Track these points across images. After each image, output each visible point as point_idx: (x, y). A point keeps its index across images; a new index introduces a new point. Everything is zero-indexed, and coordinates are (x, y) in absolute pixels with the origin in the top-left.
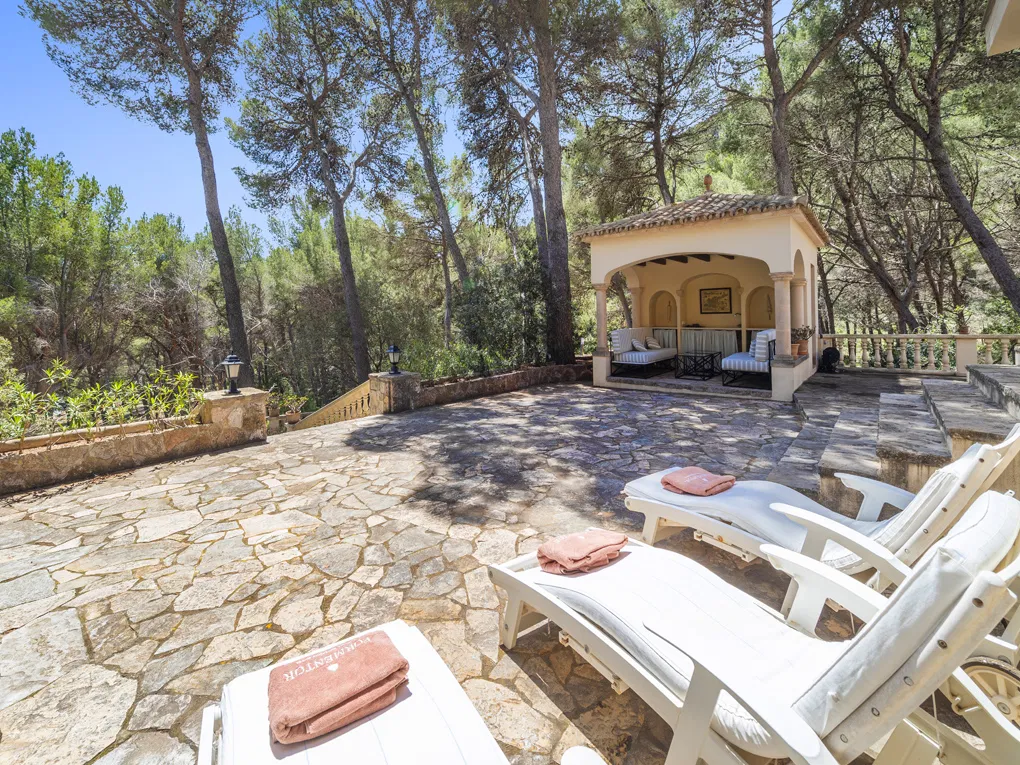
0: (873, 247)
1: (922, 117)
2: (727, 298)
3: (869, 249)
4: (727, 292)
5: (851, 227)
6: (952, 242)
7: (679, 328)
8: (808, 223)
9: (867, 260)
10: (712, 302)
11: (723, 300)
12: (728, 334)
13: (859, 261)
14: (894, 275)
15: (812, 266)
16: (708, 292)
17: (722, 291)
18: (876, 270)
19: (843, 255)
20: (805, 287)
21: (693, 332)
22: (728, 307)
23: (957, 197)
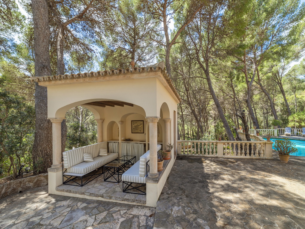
0: (193, 105)
1: (204, 65)
2: (142, 125)
3: (192, 106)
4: (142, 122)
5: (188, 99)
6: (207, 106)
7: (120, 142)
8: (169, 86)
9: (191, 109)
10: (136, 127)
11: (140, 126)
12: (140, 145)
13: (190, 109)
14: (197, 113)
15: (175, 112)
16: (135, 122)
17: (140, 122)
18: (193, 112)
19: (186, 107)
20: (170, 122)
21: (126, 144)
22: (142, 130)
23: (212, 91)
